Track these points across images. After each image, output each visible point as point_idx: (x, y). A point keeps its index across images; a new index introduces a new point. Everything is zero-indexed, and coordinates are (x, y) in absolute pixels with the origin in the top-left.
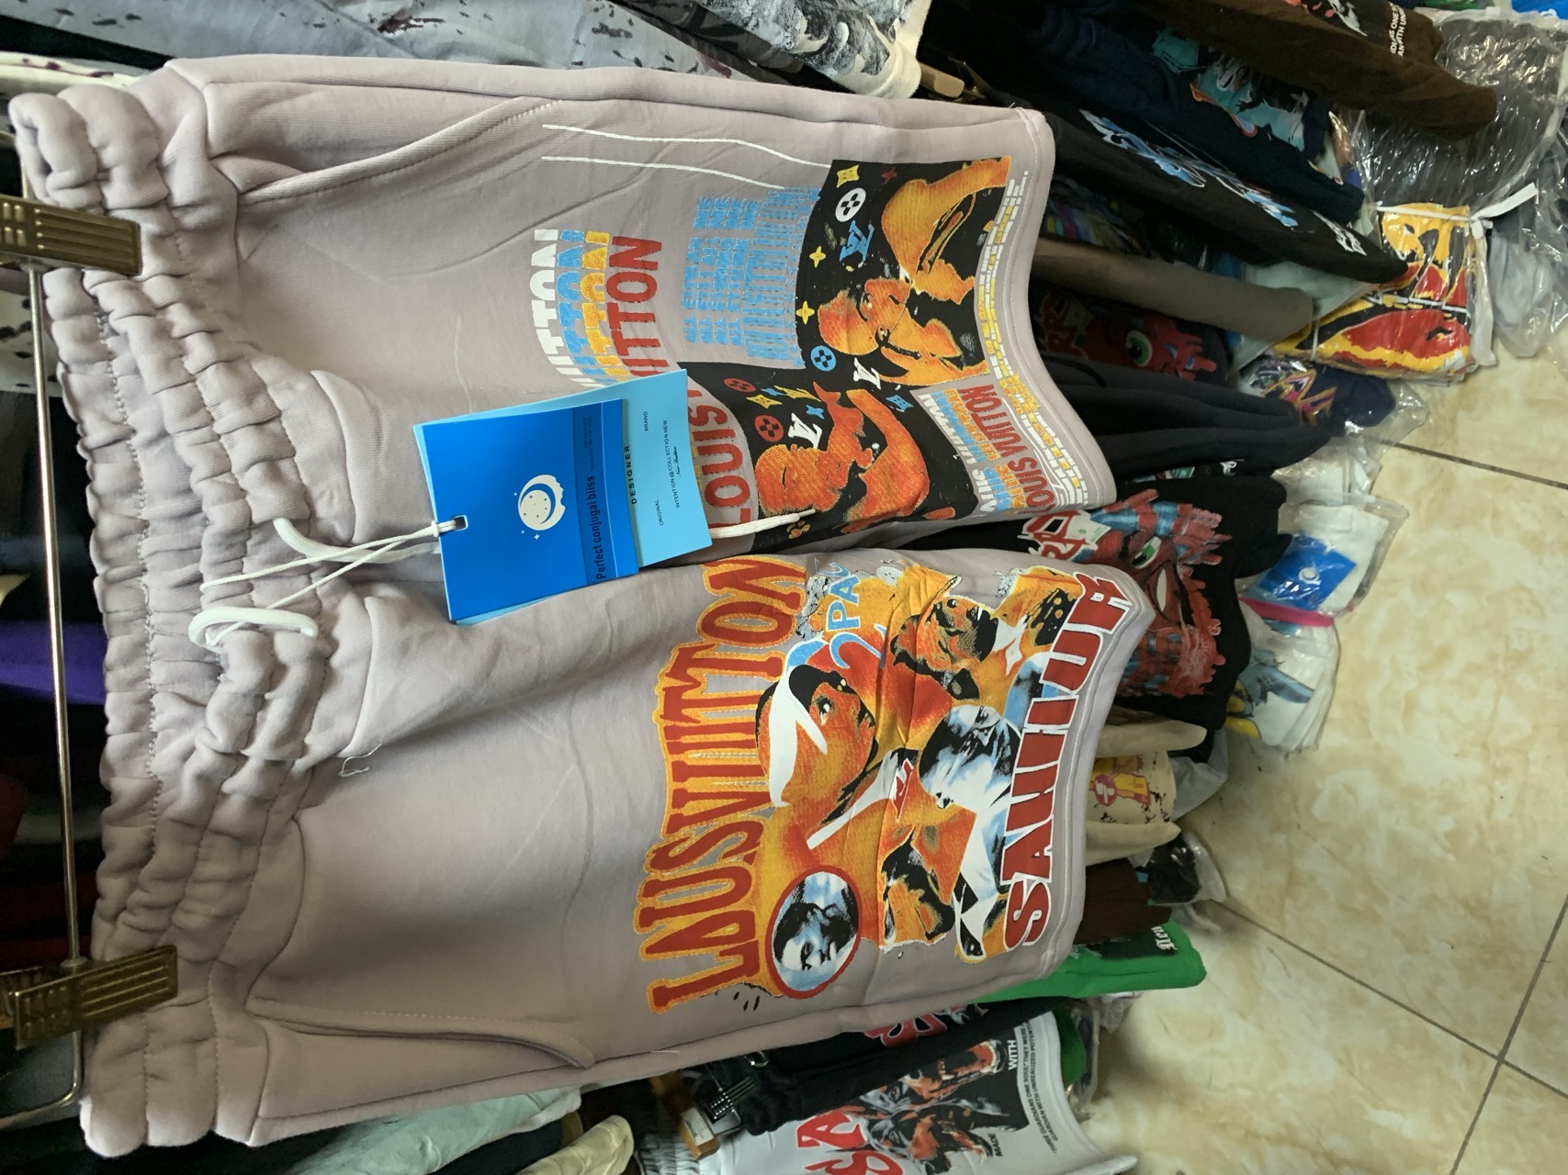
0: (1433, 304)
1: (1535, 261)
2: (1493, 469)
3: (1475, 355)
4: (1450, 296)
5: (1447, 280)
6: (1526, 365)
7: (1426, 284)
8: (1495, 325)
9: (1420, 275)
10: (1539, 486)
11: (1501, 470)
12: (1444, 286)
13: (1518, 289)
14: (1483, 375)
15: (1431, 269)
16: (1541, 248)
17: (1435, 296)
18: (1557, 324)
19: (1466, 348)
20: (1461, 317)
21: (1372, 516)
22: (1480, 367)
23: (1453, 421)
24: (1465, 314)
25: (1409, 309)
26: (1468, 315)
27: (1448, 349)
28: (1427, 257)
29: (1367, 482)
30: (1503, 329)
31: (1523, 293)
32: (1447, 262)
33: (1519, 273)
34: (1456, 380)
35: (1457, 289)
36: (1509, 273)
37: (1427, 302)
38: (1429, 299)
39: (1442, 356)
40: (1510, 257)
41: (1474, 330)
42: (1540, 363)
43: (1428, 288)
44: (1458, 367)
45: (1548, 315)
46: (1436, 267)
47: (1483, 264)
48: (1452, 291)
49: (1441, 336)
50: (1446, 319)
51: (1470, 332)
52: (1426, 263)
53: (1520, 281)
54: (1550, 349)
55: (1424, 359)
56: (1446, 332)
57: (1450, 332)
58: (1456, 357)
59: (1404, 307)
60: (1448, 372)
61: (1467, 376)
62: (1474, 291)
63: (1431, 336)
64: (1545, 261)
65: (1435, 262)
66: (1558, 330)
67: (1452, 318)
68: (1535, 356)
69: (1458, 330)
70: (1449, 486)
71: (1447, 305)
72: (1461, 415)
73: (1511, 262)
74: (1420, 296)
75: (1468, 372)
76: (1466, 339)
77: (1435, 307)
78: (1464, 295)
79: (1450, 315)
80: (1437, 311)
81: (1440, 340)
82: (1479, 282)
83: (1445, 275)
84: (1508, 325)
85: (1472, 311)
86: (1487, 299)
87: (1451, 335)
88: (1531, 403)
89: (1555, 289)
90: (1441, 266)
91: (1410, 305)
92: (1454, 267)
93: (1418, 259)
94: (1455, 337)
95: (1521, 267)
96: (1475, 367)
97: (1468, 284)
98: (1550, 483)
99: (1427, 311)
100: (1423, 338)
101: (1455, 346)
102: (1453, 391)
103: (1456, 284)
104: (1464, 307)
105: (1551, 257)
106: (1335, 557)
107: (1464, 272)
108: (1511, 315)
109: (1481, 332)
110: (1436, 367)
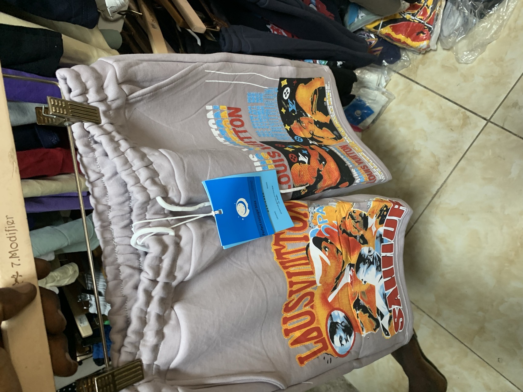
0: (422, 22)
1: (458, 14)
2: (425, 87)
3: (431, 44)
4: (428, 20)
5: (429, 13)
6: (445, 52)
7: (422, 13)
8: (440, 35)
9: (420, 9)
10: (438, 96)
11: (427, 88)
12: (427, 16)
13: (451, 23)
14: (432, 53)
15: (425, 8)
16: (462, 9)
17: (424, 19)
18: (459, 39)
19: (428, 41)
20: (430, 29)
21: (383, 96)
22: (431, 50)
23: (417, 68)
24: (431, 28)
25: (414, 22)
26: (432, 29)
27: (423, 40)
28: (425, 3)
29: (385, 84)
30: (442, 37)
31: (452, 24)
32: (431, 6)
33: (453, 18)
34: (422, 52)
35: (431, 18)
36: (449, 17)
37: (420, 20)
38: (421, 19)
39: (420, 42)
40: (451, 11)
41: (433, 35)
42: (450, 52)
43: (422, 15)
44: (424, 48)
45: (457, 35)
46: (427, 8)
47: (442, 11)
48: (430, 18)
49: (422, 35)
50: (425, 28)
51: (431, 35)
52: (424, 5)
53: (452, 21)
54: (454, 48)
55: (414, 42)
56: (424, 34)
57: (425, 34)
58: (424, 44)
59: (412, 21)
60: (420, 49)
61: (427, 52)
62: (436, 20)
63: (418, 34)
64: (462, 14)
65: (427, 6)
66: (459, 41)
67: (426, 29)
68: (448, 50)
69: (428, 33)
70: (410, 91)
71: (427, 23)
72: (420, 66)
73: (451, 13)
74: (419, 17)
75: (426, 51)
76: (429, 38)
77: (422, 23)
78: (432, 21)
79: (426, 27)
80: (423, 25)
81: (420, 36)
82: (439, 17)
83: (429, 11)
84: (444, 36)
85: (434, 28)
86: (440, 24)
87: (425, 35)
88: (443, 66)
89: (462, 26)
90: (428, 8)
91: (415, 20)
92: (433, 9)
93: (422, 3)
94: (426, 36)
95: (454, 15)
96: (429, 49)
97: (435, 17)
98: (441, 96)
99: (420, 24)
100: (416, 34)
101: (425, 39)
102: (420, 56)
103: (431, 16)
104: (432, 25)
105: (464, 13)
106: (368, 108)
107: (435, 12)
108: (446, 33)
109: (434, 37)
110: (417, 46)
